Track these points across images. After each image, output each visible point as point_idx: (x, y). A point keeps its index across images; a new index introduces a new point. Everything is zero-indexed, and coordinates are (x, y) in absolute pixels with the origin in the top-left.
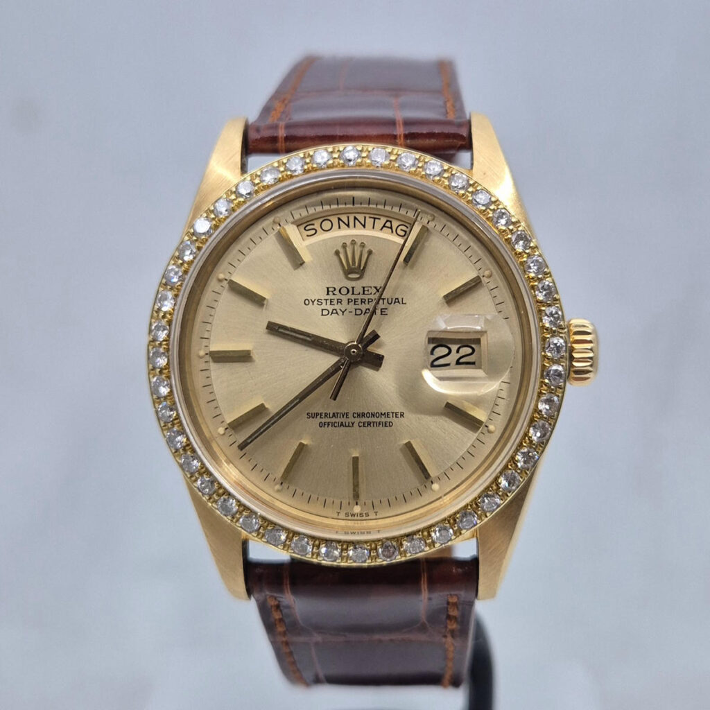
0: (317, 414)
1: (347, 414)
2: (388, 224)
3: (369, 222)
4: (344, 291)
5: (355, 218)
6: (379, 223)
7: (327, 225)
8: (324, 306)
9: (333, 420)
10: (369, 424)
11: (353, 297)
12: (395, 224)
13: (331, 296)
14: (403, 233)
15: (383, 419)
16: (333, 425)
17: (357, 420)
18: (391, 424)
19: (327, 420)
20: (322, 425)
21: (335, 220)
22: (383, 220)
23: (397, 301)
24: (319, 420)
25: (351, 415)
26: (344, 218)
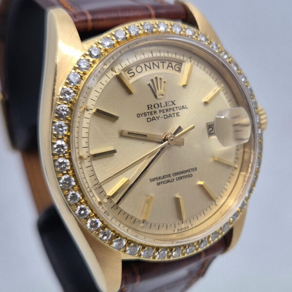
0: (155, 179)
1: (170, 175)
2: (170, 65)
3: (161, 64)
4: (156, 106)
5: (153, 63)
6: (166, 65)
7: (139, 69)
8: (148, 117)
9: (164, 180)
10: (181, 178)
11: (162, 109)
12: (174, 64)
13: (150, 110)
14: (178, 69)
15: (187, 174)
16: (164, 182)
17: (175, 177)
18: (191, 175)
19: (160, 181)
20: (158, 184)
21: (143, 66)
22: (167, 63)
23: (183, 107)
24: (156, 181)
25: (171, 175)
26: (148, 64)
